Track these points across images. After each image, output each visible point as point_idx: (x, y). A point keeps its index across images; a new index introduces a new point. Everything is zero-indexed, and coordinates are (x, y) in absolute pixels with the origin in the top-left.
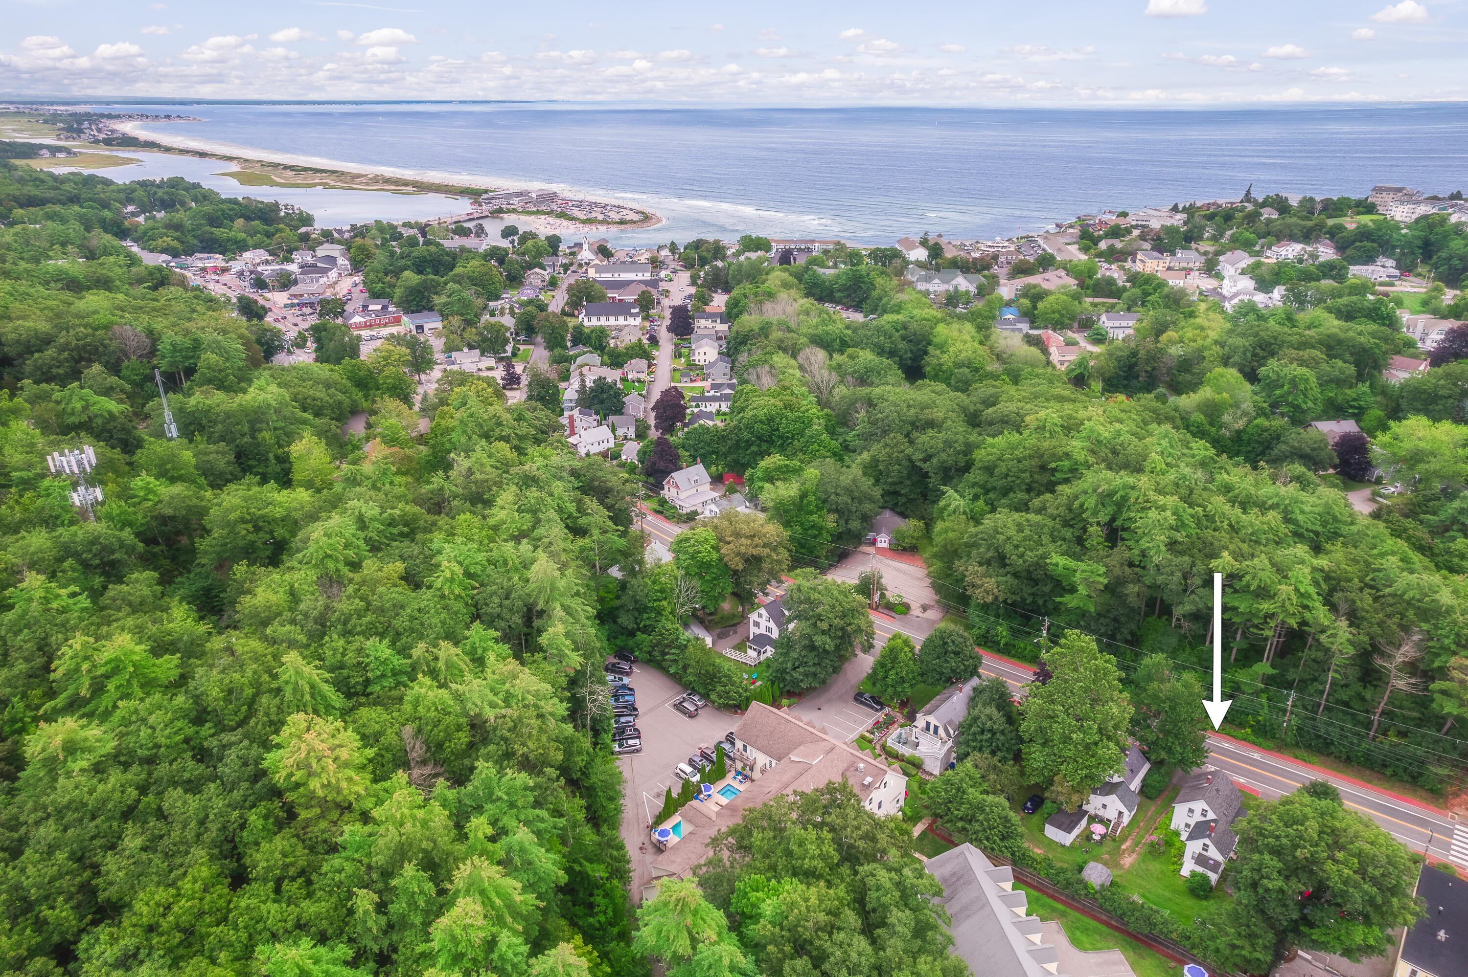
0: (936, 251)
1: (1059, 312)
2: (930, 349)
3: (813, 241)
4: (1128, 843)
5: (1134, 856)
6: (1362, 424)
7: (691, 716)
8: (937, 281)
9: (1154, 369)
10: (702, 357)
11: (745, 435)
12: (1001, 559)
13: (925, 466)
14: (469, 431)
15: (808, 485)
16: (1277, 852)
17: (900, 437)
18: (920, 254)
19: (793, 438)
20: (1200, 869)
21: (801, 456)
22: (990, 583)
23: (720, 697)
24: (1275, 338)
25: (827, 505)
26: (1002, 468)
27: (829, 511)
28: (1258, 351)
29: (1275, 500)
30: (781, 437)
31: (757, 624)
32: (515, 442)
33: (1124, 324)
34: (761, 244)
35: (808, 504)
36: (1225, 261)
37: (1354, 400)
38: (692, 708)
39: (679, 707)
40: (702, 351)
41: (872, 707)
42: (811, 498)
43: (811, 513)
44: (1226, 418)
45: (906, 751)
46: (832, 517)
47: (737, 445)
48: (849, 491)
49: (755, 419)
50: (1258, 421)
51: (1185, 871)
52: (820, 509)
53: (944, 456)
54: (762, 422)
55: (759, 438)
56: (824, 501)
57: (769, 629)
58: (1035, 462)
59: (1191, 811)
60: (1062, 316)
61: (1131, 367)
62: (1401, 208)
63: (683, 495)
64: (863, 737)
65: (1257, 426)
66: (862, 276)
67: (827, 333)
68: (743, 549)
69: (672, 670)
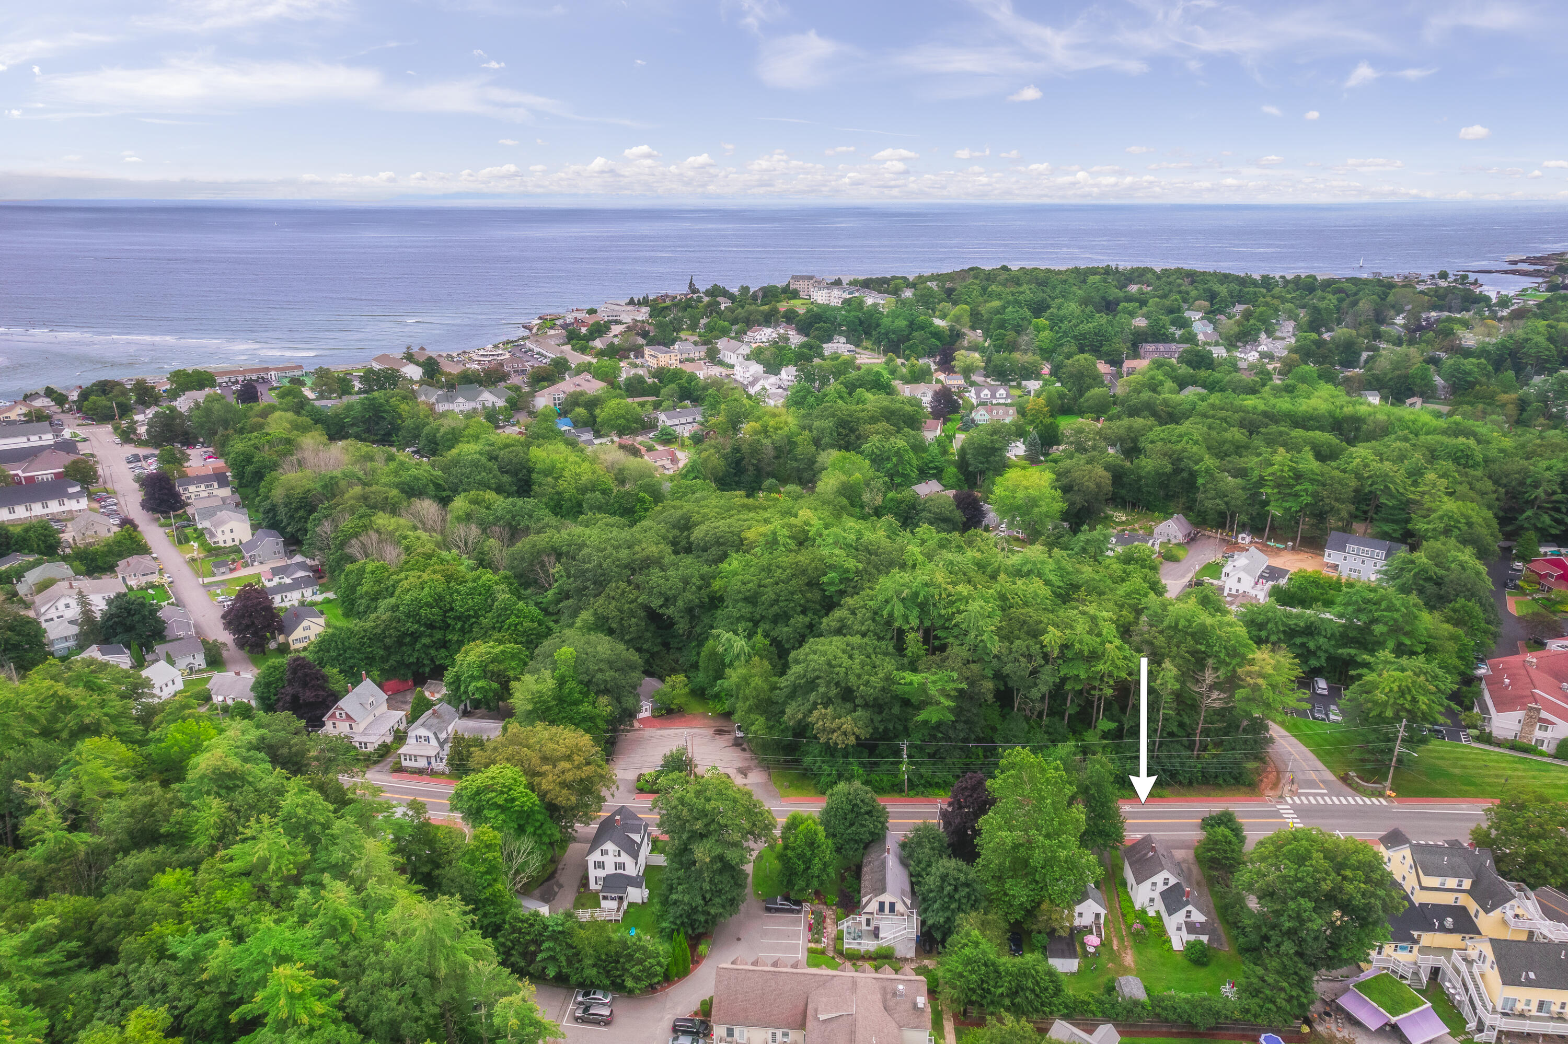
0: (431, 368)
1: (623, 417)
2: (534, 476)
3: (267, 370)
4: (1115, 942)
5: (1129, 951)
6: (944, 482)
7: (607, 1022)
8: (460, 400)
9: (759, 460)
10: (228, 537)
11: (412, 627)
12: (847, 695)
13: (670, 611)
14: (18, 735)
15: (563, 669)
16: (1303, 894)
17: (623, 585)
18: (413, 372)
19: (477, 616)
20: (1192, 938)
21: (497, 635)
22: (847, 722)
23: (637, 979)
24: (851, 416)
25: (593, 688)
26: (769, 594)
27: (598, 693)
28: (841, 430)
29: (1029, 566)
30: (458, 618)
31: (600, 865)
32: (112, 728)
33: (683, 421)
34: (201, 380)
35: (570, 693)
36: (725, 349)
37: (931, 462)
38: (606, 1012)
39: (587, 1018)
40: (227, 528)
41: (791, 911)
42: (572, 684)
43: (576, 703)
44: (866, 497)
45: (868, 945)
46: (603, 700)
47: (400, 643)
48: (611, 664)
49: (419, 604)
50: (890, 495)
51: (1177, 945)
52: (586, 695)
53: (688, 595)
54: (428, 605)
55: (431, 626)
56: (588, 684)
57: (622, 866)
58: (803, 580)
59: (1154, 884)
60: (627, 420)
61: (738, 462)
62: (820, 293)
63: (359, 728)
64: (811, 951)
65: (892, 500)
66: (381, 405)
67: (417, 478)
68: (569, 776)
69: (551, 972)
